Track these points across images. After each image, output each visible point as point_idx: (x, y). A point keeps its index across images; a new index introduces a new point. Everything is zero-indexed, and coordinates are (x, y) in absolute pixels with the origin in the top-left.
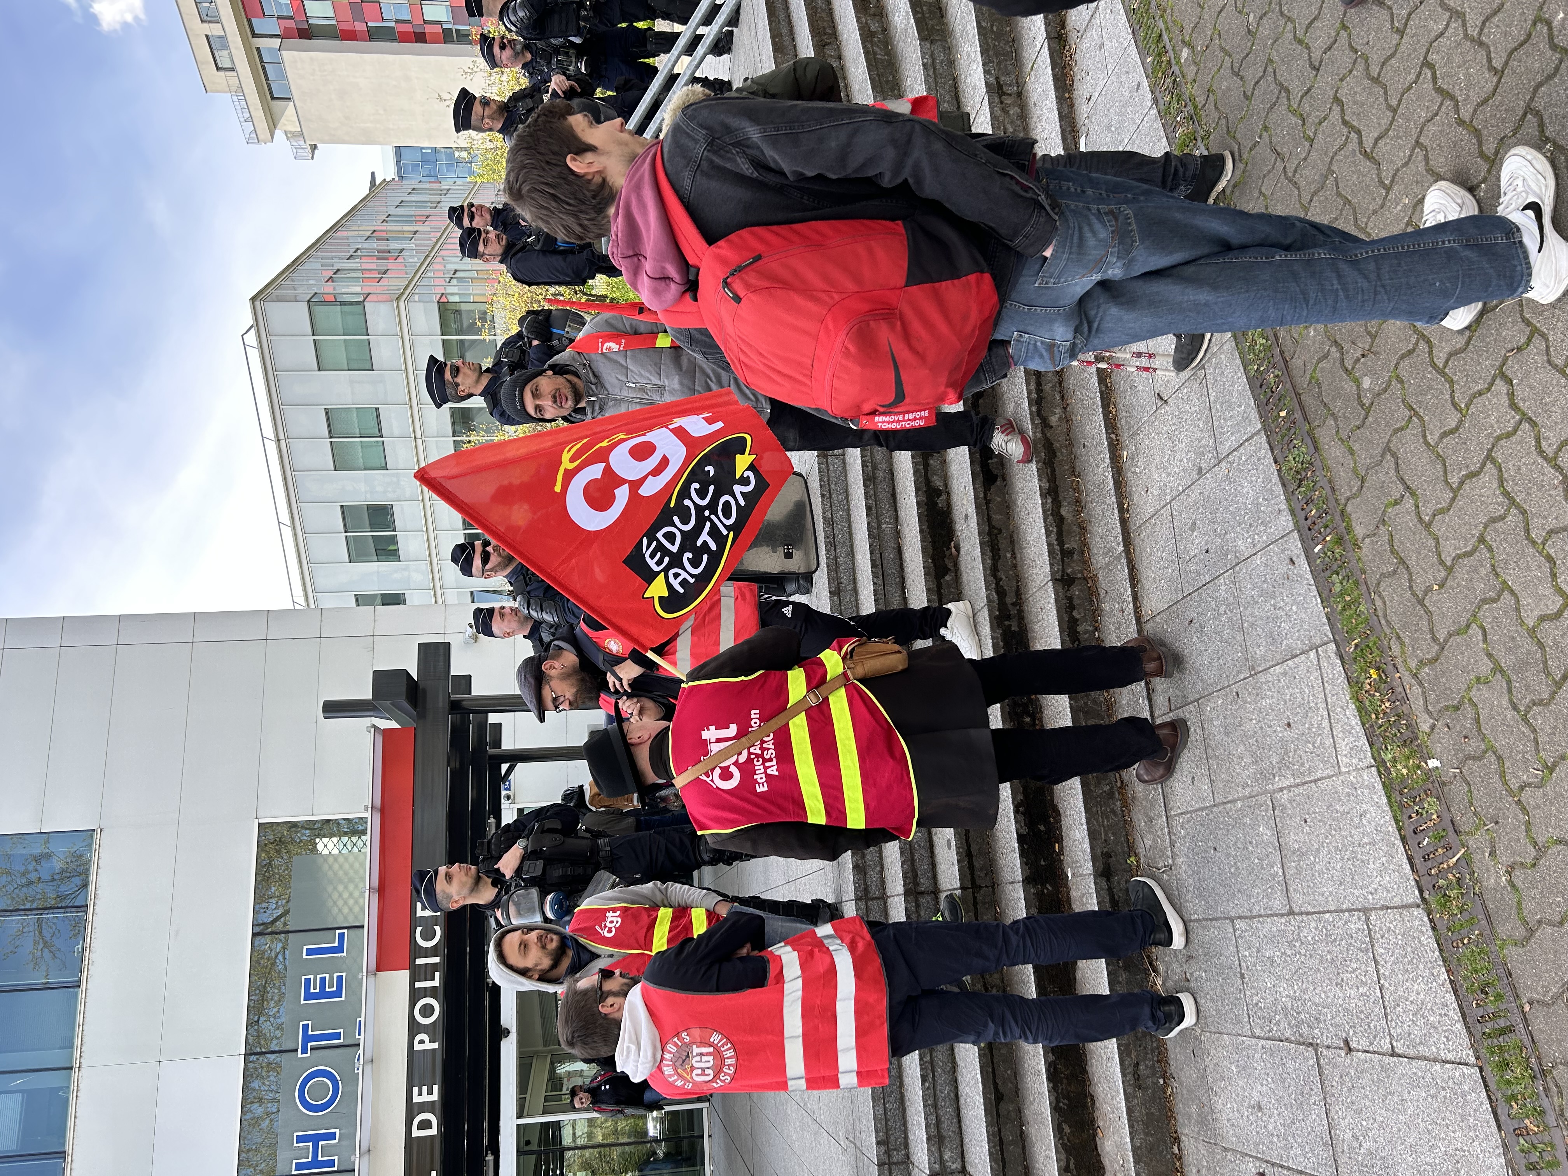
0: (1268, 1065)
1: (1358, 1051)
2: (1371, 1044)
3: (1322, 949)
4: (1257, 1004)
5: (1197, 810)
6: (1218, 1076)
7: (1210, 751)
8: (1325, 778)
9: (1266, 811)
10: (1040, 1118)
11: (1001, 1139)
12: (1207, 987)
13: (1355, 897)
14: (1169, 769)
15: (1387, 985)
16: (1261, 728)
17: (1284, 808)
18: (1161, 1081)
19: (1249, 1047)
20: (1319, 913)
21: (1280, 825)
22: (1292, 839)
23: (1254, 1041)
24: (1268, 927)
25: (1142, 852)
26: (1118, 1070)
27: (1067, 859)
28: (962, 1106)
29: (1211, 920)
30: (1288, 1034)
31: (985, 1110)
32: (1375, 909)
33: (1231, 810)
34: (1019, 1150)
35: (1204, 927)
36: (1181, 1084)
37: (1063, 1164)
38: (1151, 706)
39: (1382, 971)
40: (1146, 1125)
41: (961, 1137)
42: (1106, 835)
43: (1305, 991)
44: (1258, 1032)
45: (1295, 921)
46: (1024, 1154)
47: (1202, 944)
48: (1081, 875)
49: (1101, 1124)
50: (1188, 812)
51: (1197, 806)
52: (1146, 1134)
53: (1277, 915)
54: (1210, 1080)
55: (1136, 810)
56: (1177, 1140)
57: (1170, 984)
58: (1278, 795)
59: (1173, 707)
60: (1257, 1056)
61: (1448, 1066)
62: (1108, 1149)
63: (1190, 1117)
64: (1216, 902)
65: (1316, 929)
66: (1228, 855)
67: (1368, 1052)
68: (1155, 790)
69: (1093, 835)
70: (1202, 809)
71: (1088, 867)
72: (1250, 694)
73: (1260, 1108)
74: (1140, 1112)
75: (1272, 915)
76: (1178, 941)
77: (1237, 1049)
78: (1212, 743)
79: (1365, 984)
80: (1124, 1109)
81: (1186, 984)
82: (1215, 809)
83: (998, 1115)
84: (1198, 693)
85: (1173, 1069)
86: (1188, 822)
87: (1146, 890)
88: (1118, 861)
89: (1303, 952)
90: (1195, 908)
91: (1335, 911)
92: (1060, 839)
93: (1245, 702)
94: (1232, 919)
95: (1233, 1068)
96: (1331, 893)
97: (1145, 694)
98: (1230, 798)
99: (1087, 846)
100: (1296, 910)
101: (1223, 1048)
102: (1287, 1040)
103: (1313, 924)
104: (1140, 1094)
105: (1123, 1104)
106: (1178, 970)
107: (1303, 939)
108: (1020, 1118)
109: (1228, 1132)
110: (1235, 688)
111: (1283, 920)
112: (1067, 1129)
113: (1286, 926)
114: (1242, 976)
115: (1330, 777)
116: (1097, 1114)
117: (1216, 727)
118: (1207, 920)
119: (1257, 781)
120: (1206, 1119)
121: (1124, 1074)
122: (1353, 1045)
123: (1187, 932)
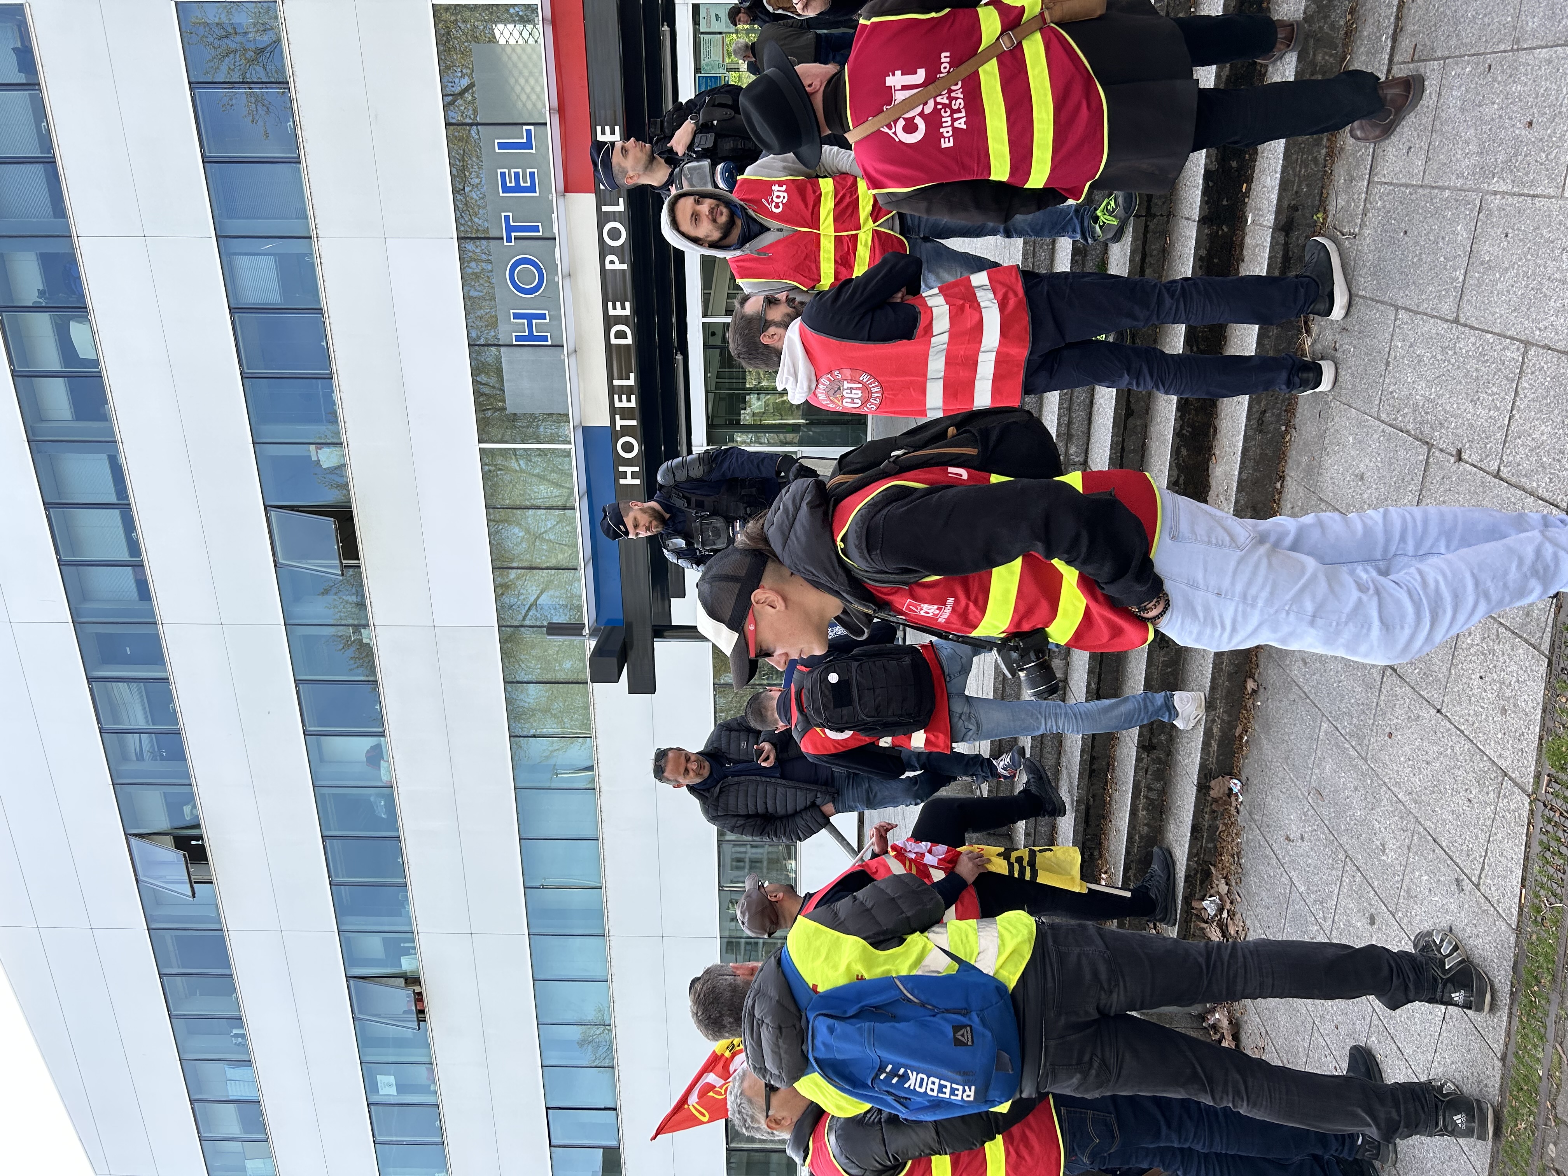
0: (1382, 447)
1: (1467, 462)
2: (1481, 461)
3: (1472, 365)
4: (1392, 393)
5: (1401, 185)
6: (1335, 441)
7: (1437, 123)
8: (1544, 197)
9: (1472, 211)
10: (1162, 438)
11: (1123, 449)
12: (1352, 362)
13: (1524, 327)
14: (1387, 131)
15: (1517, 416)
16: (1500, 116)
17: (1491, 213)
18: (1283, 428)
19: (1371, 426)
20: (1482, 330)
21: (1479, 230)
22: (1486, 250)
23: (1377, 422)
24: (1430, 327)
25: (1332, 209)
26: (1244, 414)
27: (1251, 203)
28: (1095, 412)
29: (1377, 302)
30: (1410, 427)
31: (1113, 423)
32: (1538, 346)
33: (1436, 197)
34: (1138, 458)
35: (1368, 306)
36: (1300, 435)
37: (1173, 479)
38: (1393, 48)
39: (1518, 403)
40: (1257, 463)
41: (1089, 437)
42: (1299, 186)
43: (1439, 396)
44: (1383, 416)
45: (1456, 330)
46: (1142, 461)
47: (1360, 321)
48: (1260, 225)
49: (1217, 453)
50: (1392, 184)
51: (1403, 181)
52: (1255, 470)
53: (1441, 319)
54: (1327, 441)
55: (1340, 163)
56: (1282, 478)
57: (1318, 347)
58: (1490, 198)
59: (1416, 58)
60: (1376, 436)
61: (1540, 502)
62: (1217, 474)
63: (1299, 464)
64: (1388, 285)
65: (1474, 344)
66: (1417, 243)
67: (1475, 466)
68: (1367, 148)
69: (1284, 185)
70: (1407, 186)
71: (1270, 219)
72: (1503, 72)
73: (1362, 479)
74: (1254, 451)
75: (1436, 317)
76: (1338, 312)
77: (1359, 425)
78: (1443, 114)
79: (1497, 409)
80: (1240, 448)
81: (1334, 352)
82: (1420, 190)
83: (1125, 428)
84: (1449, 48)
85: (1297, 421)
86: (1389, 194)
87: (1322, 254)
88: (1304, 215)
89: (1453, 361)
90: (1365, 285)
91: (1498, 335)
92: (1249, 180)
93: (1495, 80)
94: (1397, 308)
95: (1351, 439)
96: (1501, 316)
97: (1391, 32)
98: (1440, 184)
99: (1274, 197)
100: (1462, 320)
101: (1348, 419)
102: (1408, 432)
103: (1472, 339)
104: (1259, 437)
105: (1241, 444)
106: (1330, 338)
107: (1457, 350)
108: (1146, 432)
109: (1327, 487)
110: (1490, 59)
111: (1445, 326)
112: (1184, 452)
113: (1446, 331)
114: (1388, 363)
115: (1550, 197)
116: (1215, 443)
117: (1453, 99)
118: (1372, 300)
119: (1474, 174)
120: (1313, 471)
121: (1248, 419)
122: (1465, 456)
123: (1350, 304)
